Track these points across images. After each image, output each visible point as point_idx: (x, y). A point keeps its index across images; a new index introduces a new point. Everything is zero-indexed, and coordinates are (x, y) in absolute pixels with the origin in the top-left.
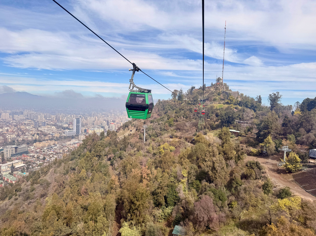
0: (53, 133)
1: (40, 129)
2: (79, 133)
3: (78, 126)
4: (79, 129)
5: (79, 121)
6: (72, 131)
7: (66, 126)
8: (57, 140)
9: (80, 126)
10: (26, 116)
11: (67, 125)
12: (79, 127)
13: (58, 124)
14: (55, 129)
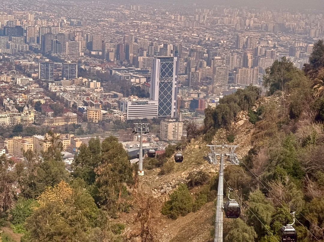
0: (86, 104)
1: (53, 87)
2: (169, 112)
3: (166, 85)
4: (170, 97)
5: (171, 66)
6: (146, 103)
7: (137, 81)
8: (89, 133)
9: (174, 86)
10: (34, 42)
11: (143, 80)
12: (170, 89)
13: (115, 74)
14: (99, 90)
